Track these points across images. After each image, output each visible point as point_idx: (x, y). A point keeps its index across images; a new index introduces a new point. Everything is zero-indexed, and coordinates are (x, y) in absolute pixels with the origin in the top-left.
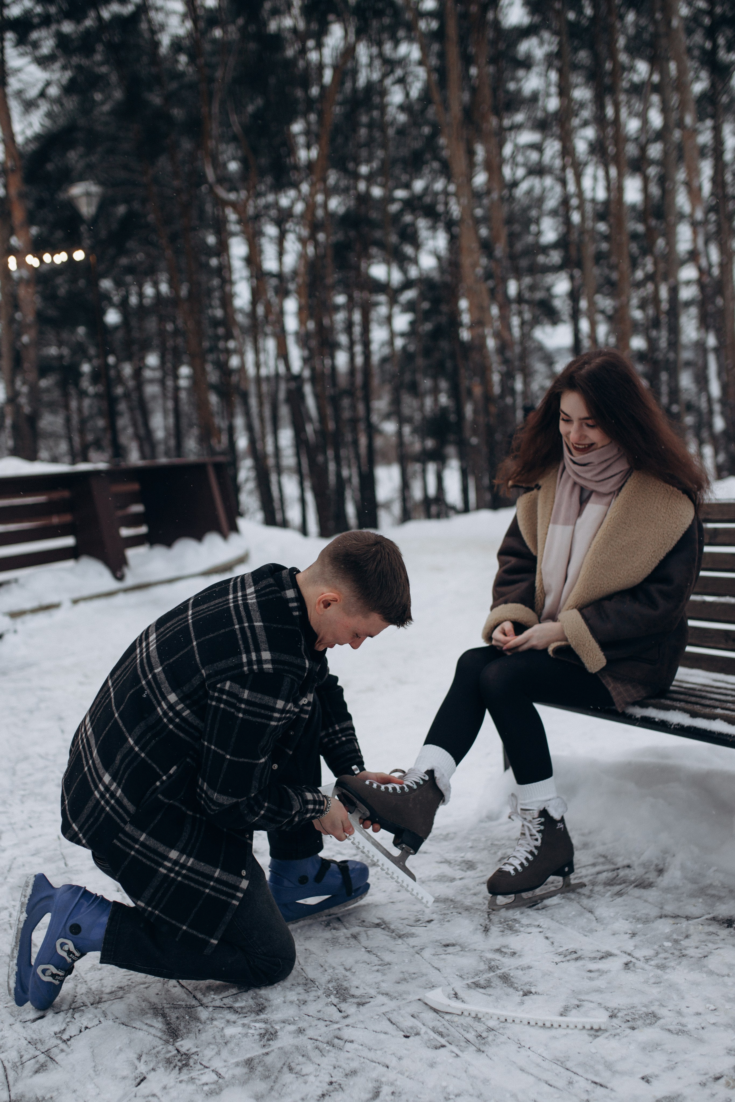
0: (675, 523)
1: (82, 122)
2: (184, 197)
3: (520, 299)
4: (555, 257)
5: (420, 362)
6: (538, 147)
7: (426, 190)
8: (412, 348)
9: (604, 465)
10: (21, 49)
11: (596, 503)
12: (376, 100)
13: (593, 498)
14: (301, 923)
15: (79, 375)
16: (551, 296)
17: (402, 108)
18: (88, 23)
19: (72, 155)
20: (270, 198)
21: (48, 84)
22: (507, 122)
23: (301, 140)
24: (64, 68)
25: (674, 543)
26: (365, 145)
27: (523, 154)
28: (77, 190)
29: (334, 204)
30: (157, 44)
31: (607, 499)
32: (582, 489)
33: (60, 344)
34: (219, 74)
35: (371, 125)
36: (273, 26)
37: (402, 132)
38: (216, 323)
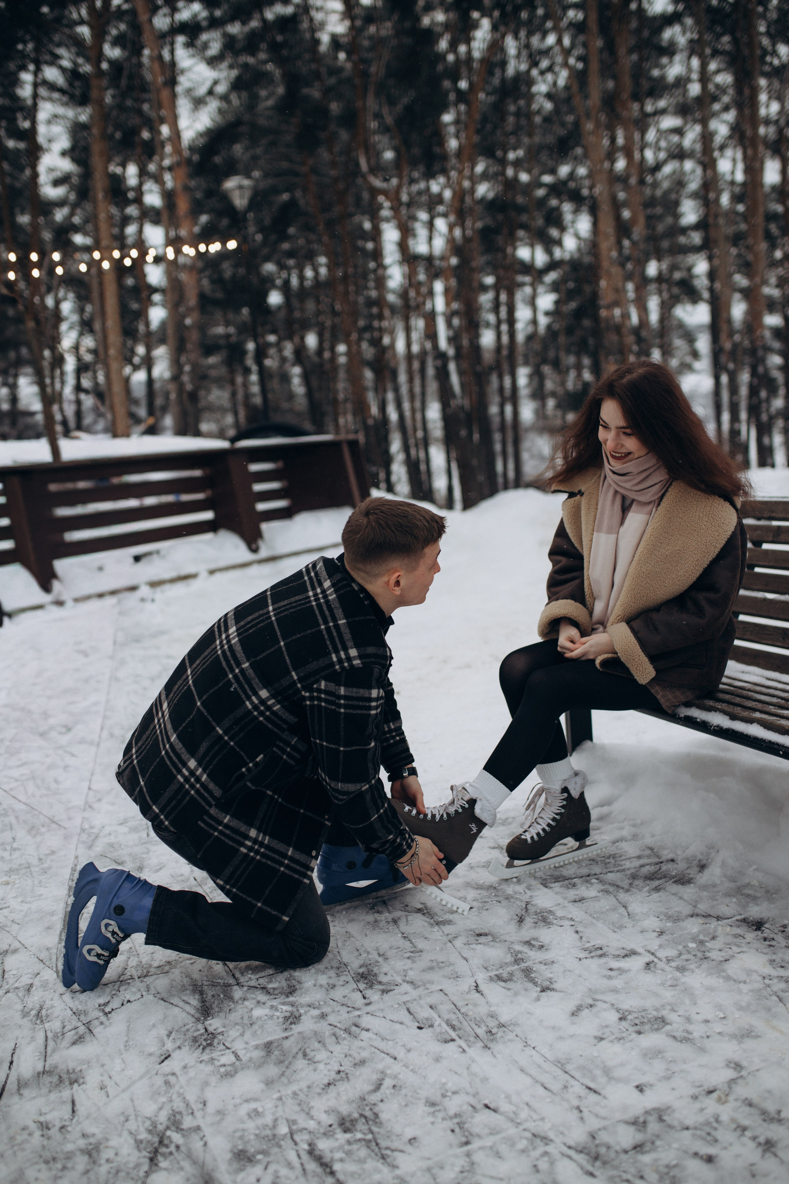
0: (717, 531)
1: (247, 117)
2: (341, 186)
3: (660, 279)
4: (696, 238)
5: (562, 339)
6: (679, 131)
7: (572, 176)
8: (556, 327)
9: (644, 475)
10: (191, 51)
11: (637, 512)
12: (524, 88)
13: (634, 507)
14: (347, 905)
15: (244, 352)
16: (691, 276)
17: (549, 96)
18: (254, 24)
19: (238, 149)
20: (422, 185)
21: (216, 82)
22: (649, 108)
23: (452, 129)
24: (231, 67)
25: (717, 551)
26: (512, 133)
27: (666, 139)
28: (231, 184)
29: (483, 190)
30: (317, 42)
31: (648, 509)
32: (624, 498)
33: (227, 324)
34: (373, 69)
35: (518, 114)
36: (426, 21)
37: (547, 119)
38: (370, 303)
